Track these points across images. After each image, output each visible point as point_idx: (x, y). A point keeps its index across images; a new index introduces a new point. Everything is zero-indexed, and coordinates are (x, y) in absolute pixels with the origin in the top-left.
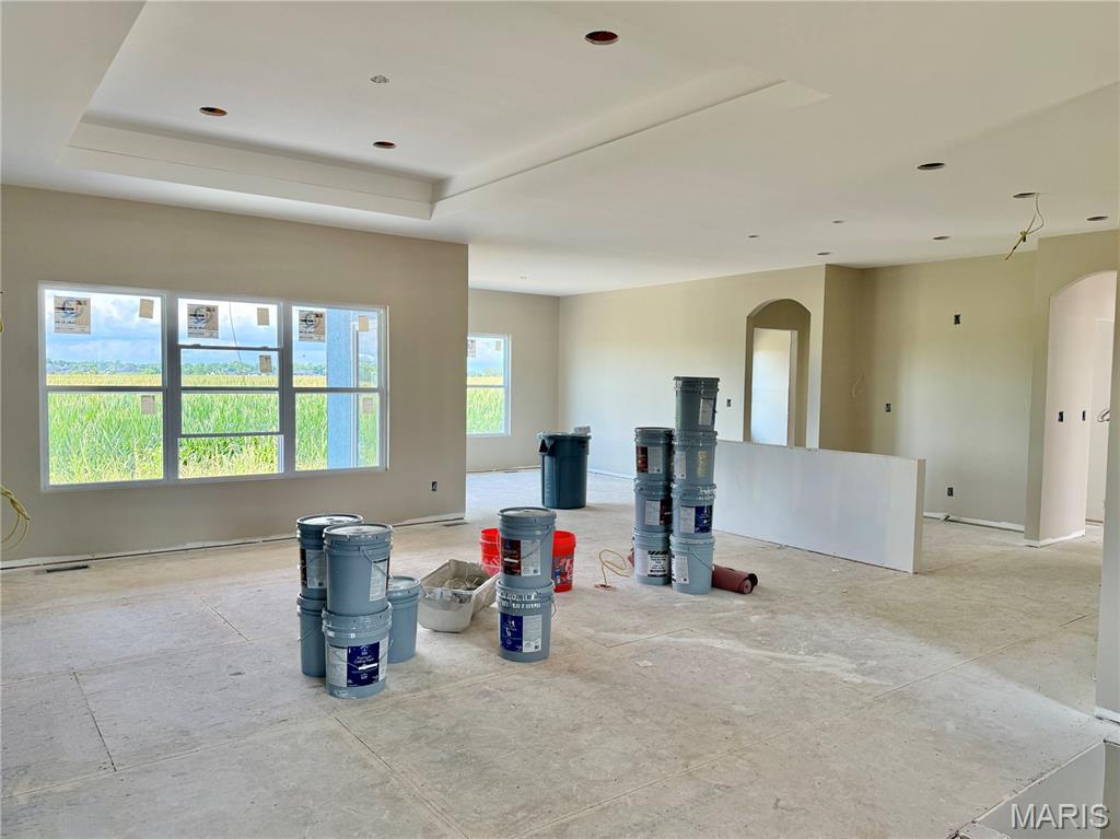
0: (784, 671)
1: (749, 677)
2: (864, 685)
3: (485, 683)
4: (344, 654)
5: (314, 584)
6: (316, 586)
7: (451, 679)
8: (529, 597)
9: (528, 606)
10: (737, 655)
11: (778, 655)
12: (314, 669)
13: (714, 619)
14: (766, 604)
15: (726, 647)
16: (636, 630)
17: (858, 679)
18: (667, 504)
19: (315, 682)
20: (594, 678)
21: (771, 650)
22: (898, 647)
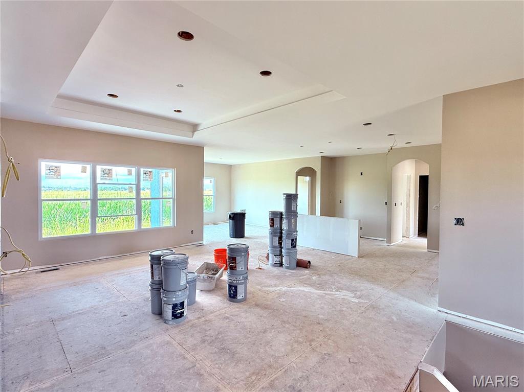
0: (332, 299)
1: (320, 302)
2: (359, 303)
3: (225, 313)
4: (171, 307)
5: (156, 278)
6: (157, 279)
7: (212, 312)
8: (240, 278)
9: (239, 282)
10: (313, 293)
11: (326, 292)
12: (157, 312)
13: (301, 279)
14: (316, 272)
15: (309, 290)
16: (275, 286)
17: (357, 301)
18: (280, 238)
19: (158, 317)
20: (266, 308)
21: (324, 291)
22: (365, 286)
